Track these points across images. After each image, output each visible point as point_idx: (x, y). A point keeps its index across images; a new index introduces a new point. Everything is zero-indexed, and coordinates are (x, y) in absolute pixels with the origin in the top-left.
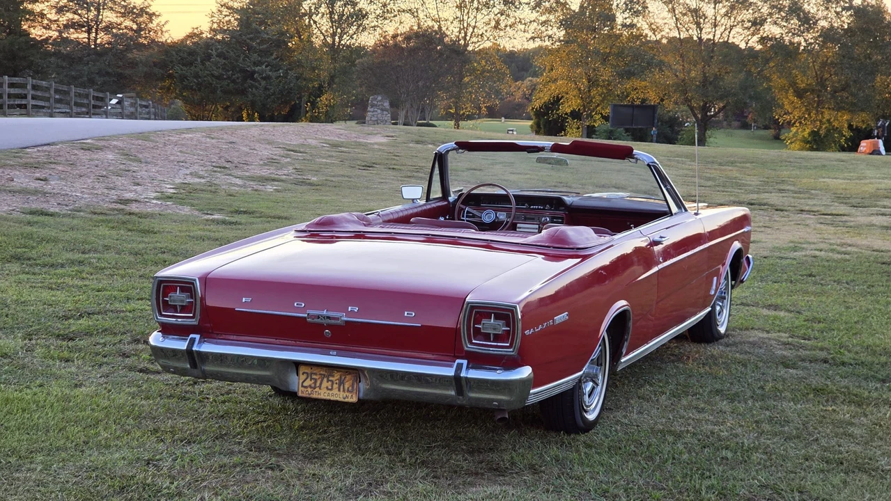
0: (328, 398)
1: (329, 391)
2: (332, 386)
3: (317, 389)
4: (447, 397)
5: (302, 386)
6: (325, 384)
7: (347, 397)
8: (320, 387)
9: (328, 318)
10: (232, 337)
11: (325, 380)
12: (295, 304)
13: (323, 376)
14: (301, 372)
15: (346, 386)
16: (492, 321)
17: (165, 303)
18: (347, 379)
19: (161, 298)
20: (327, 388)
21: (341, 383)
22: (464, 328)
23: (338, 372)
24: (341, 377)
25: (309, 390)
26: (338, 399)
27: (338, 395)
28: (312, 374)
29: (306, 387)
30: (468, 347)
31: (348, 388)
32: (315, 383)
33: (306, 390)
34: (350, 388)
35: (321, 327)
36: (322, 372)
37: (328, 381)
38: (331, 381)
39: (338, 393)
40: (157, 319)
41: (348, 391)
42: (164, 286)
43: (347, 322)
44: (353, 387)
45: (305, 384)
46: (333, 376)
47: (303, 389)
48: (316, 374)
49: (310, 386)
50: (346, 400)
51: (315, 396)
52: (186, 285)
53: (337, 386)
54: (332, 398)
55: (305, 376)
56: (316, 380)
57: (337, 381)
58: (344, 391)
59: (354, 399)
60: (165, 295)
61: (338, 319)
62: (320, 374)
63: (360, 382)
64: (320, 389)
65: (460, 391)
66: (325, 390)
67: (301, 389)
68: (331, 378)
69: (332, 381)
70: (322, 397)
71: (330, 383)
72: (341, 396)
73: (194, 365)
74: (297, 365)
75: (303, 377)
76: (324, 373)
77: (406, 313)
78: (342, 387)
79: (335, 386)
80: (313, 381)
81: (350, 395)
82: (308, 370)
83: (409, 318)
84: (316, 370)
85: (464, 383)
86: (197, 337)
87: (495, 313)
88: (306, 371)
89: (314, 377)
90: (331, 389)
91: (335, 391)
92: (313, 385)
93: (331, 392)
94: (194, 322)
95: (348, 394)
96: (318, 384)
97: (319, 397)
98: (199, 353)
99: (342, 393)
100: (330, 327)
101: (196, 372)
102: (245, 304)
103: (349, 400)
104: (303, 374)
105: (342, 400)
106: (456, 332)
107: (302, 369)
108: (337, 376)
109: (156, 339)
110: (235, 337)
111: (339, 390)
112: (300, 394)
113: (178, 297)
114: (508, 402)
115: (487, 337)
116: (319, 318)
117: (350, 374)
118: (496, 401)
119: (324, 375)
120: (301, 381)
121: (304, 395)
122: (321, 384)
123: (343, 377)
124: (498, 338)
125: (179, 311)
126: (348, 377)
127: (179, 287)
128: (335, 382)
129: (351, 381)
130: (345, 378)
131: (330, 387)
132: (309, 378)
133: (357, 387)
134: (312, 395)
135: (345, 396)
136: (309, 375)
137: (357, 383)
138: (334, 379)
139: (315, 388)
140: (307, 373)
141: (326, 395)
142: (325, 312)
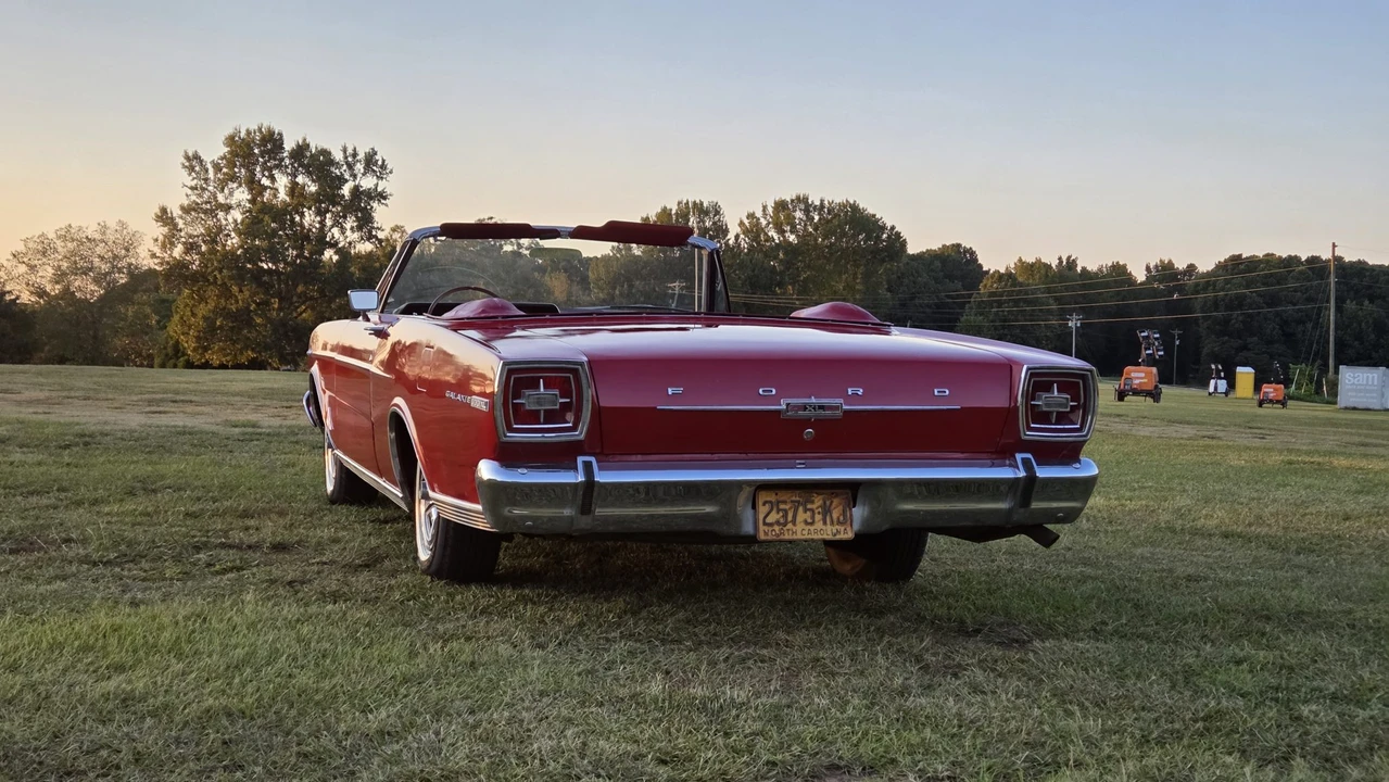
0: (810, 537)
1: (809, 527)
2: (813, 517)
3: (790, 526)
5: (765, 524)
6: (802, 516)
7: (838, 532)
8: (794, 522)
9: (822, 407)
10: (634, 458)
11: (801, 509)
12: (761, 391)
13: (796, 504)
15: (835, 516)
16: (1055, 393)
17: (518, 408)
18: (834, 504)
19: (511, 400)
20: (806, 523)
21: (826, 511)
22: (1022, 406)
23: (819, 494)
24: (825, 503)
25: (777, 528)
26: (825, 537)
27: (827, 531)
28: (778, 502)
29: (771, 525)
30: (1028, 434)
31: (838, 518)
32: (785, 516)
33: (770, 529)
34: (841, 518)
36: (794, 498)
37: (806, 510)
38: (809, 510)
39: (824, 528)
40: (506, 436)
41: (839, 523)
42: (514, 378)
43: (846, 412)
44: (845, 518)
45: (769, 520)
46: (813, 502)
47: (766, 528)
48: (785, 502)
49: (778, 523)
50: (838, 537)
51: (787, 537)
52: (558, 374)
53: (821, 517)
54: (816, 537)
55: (767, 507)
56: (786, 512)
57: (820, 510)
58: (832, 523)
59: (850, 535)
60: (517, 395)
62: (792, 501)
63: (854, 507)
64: (794, 524)
66: (803, 526)
67: (762, 528)
68: (809, 506)
69: (812, 510)
70: (799, 536)
71: (809, 513)
72: (829, 532)
73: (586, 509)
74: (754, 488)
75: (762, 510)
76: (798, 499)
77: (937, 391)
78: (828, 518)
79: (818, 517)
80: (781, 514)
81: (843, 528)
82: (771, 497)
83: (940, 399)
84: (783, 495)
85: (1036, 485)
86: (593, 459)
87: (1057, 382)
88: (768, 499)
89: (782, 506)
90: (812, 523)
91: (819, 525)
92: (782, 521)
93: (812, 528)
94: (580, 434)
95: (838, 527)
96: (790, 518)
97: (795, 537)
99: (829, 527)
102: (674, 397)
103: (842, 537)
104: (764, 504)
105: (830, 537)
107: (763, 495)
108: (818, 502)
109: (490, 470)
110: (639, 457)
111: (825, 523)
112: (762, 537)
115: (1049, 417)
116: (805, 409)
117: (837, 496)
118: (1059, 511)
119: (798, 502)
120: (761, 517)
121: (769, 538)
122: (795, 517)
123: (828, 503)
124: (1062, 418)
125: (542, 420)
126: (836, 501)
127: (545, 379)
128: (816, 511)
129: (841, 507)
130: (832, 502)
131: (809, 520)
132: (775, 509)
133: (851, 515)
134: (782, 537)
135: (835, 531)
136: (774, 506)
137: (850, 509)
138: (814, 506)
139: (785, 524)
140: (771, 502)
141: (805, 532)
142: (813, 400)
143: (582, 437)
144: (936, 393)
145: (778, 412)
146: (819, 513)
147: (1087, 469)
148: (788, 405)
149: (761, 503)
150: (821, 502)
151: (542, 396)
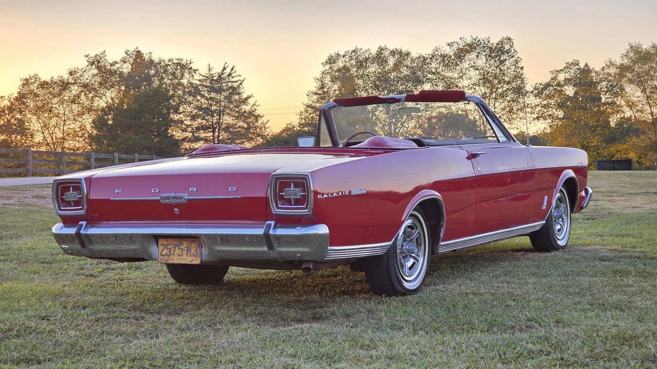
0: (179, 262)
1: (180, 257)
2: (182, 253)
3: (172, 256)
4: (263, 252)
5: (161, 255)
6: (177, 251)
7: (193, 260)
8: (173, 254)
9: (175, 198)
10: (111, 222)
11: (177, 248)
12: (152, 191)
13: (175, 246)
14: (160, 244)
15: (192, 252)
16: (292, 188)
17: (63, 200)
18: (193, 246)
19: (60, 197)
21: (189, 250)
22: (271, 196)
23: (186, 241)
25: (166, 257)
26: (186, 262)
27: (186, 260)
28: (167, 244)
29: (164, 255)
30: (276, 211)
31: (193, 254)
32: (170, 252)
33: (163, 257)
34: (195, 253)
35: (170, 207)
36: (174, 243)
39: (187, 258)
40: (58, 213)
41: (194, 256)
42: (61, 187)
43: (189, 200)
44: (197, 252)
45: (163, 253)
46: (183, 245)
47: (162, 257)
48: (170, 245)
50: (192, 263)
51: (170, 262)
52: (76, 185)
53: (186, 252)
54: (182, 262)
55: (162, 247)
56: (170, 249)
57: (186, 249)
58: (190, 256)
59: (197, 261)
60: (62, 195)
61: (181, 198)
62: (173, 244)
63: (202, 248)
64: (174, 256)
65: (271, 247)
66: (177, 256)
67: (160, 257)
68: (181, 247)
69: (182, 249)
70: (175, 262)
71: (180, 250)
72: (189, 260)
73: (83, 246)
74: (157, 237)
75: (161, 248)
76: (176, 243)
77: (230, 188)
78: (189, 253)
79: (184, 252)
80: (168, 250)
81: (195, 259)
83: (232, 192)
84: (171, 241)
85: (272, 239)
86: (84, 223)
87: (294, 183)
88: (164, 243)
89: (169, 247)
90: (181, 256)
91: (184, 256)
92: (168, 254)
93: (181, 258)
94: (82, 212)
95: (193, 258)
96: (172, 252)
97: (173, 262)
98: (86, 235)
99: (189, 257)
100: (177, 205)
101: (85, 251)
102: (117, 194)
103: (195, 262)
104: (161, 245)
105: (189, 263)
106: (266, 199)
107: (161, 241)
108: (185, 244)
109: (58, 228)
110: (113, 222)
111: (187, 256)
112: (160, 261)
113: (71, 195)
114: (308, 253)
115: (289, 202)
116: (168, 199)
117: (195, 242)
118: (299, 252)
120: (160, 252)
121: (163, 262)
122: (174, 252)
123: (190, 245)
125: (72, 205)
126: (194, 245)
128: (184, 249)
129: (195, 248)
131: (180, 254)
132: (166, 249)
133: (199, 252)
134: (168, 261)
135: (191, 260)
136: (165, 246)
138: (183, 247)
139: (170, 256)
140: (164, 244)
141: (178, 260)
142: (173, 194)
143: (84, 213)
145: (158, 201)
148: (162, 197)
150: (187, 245)
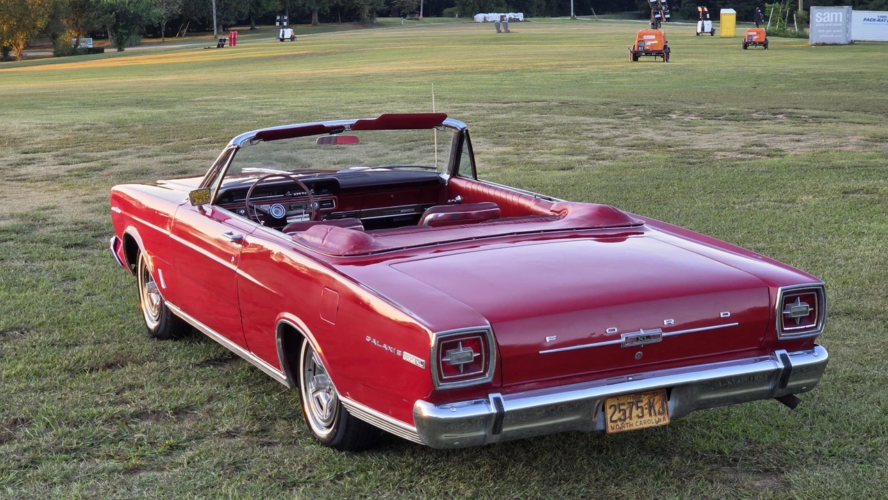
0: (641, 426)
1: (640, 419)
2: (643, 412)
3: (628, 421)
5: (611, 421)
6: (635, 412)
7: (660, 420)
8: (630, 417)
9: (648, 337)
10: (522, 387)
11: (634, 407)
12: (608, 331)
13: (631, 405)
15: (657, 409)
16: (799, 304)
17: (446, 364)
18: (656, 401)
20: (639, 417)
21: (651, 406)
23: (645, 395)
24: (650, 401)
25: (619, 423)
26: (651, 425)
27: (650, 421)
28: (619, 405)
29: (616, 421)
30: (782, 337)
31: (659, 410)
32: (625, 414)
33: (615, 424)
34: (661, 410)
36: (629, 401)
37: (638, 408)
39: (650, 418)
40: (439, 386)
41: (660, 413)
42: (444, 345)
43: (664, 338)
44: (663, 409)
45: (614, 419)
46: (642, 401)
47: (612, 424)
48: (624, 404)
49: (620, 419)
50: (659, 424)
51: (626, 429)
54: (645, 426)
55: (612, 410)
56: (624, 410)
57: (647, 406)
58: (655, 415)
59: (667, 421)
60: (444, 355)
61: (657, 336)
62: (629, 403)
63: (669, 400)
64: (631, 419)
66: (636, 419)
67: (610, 424)
68: (639, 405)
69: (641, 407)
70: (635, 427)
71: (639, 410)
72: (654, 421)
73: (496, 429)
75: (609, 412)
76: (632, 400)
78: (652, 411)
79: (646, 411)
80: (622, 413)
81: (662, 417)
82: (615, 402)
83: (725, 319)
84: (623, 401)
87: (800, 297)
88: (613, 403)
89: (622, 407)
90: (642, 417)
91: (647, 417)
92: (623, 418)
93: (642, 420)
94: (488, 378)
95: (660, 417)
96: (627, 415)
97: (632, 428)
99: (653, 417)
102: (550, 343)
103: (662, 423)
104: (610, 408)
105: (655, 425)
107: (609, 404)
108: (645, 401)
111: (651, 415)
112: (610, 431)
115: (794, 322)
116: (637, 340)
117: (657, 394)
118: (803, 385)
119: (632, 403)
120: (609, 416)
121: (615, 431)
122: (631, 414)
123: (652, 400)
124: (803, 320)
125: (462, 371)
126: (657, 398)
127: (462, 341)
128: (644, 408)
129: (660, 402)
130: (654, 400)
131: (641, 415)
132: (617, 411)
133: (667, 407)
134: (623, 429)
135: (657, 420)
136: (617, 408)
137: (666, 403)
138: (643, 404)
139: (625, 420)
140: (614, 405)
141: (638, 424)
142: (642, 332)
143: (490, 380)
144: (722, 316)
145: (619, 344)
146: (646, 409)
147: (821, 355)
148: (626, 338)
149: (608, 407)
150: (647, 401)
151: (463, 354)
